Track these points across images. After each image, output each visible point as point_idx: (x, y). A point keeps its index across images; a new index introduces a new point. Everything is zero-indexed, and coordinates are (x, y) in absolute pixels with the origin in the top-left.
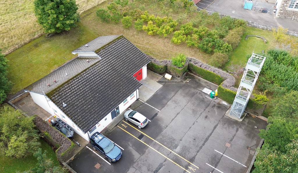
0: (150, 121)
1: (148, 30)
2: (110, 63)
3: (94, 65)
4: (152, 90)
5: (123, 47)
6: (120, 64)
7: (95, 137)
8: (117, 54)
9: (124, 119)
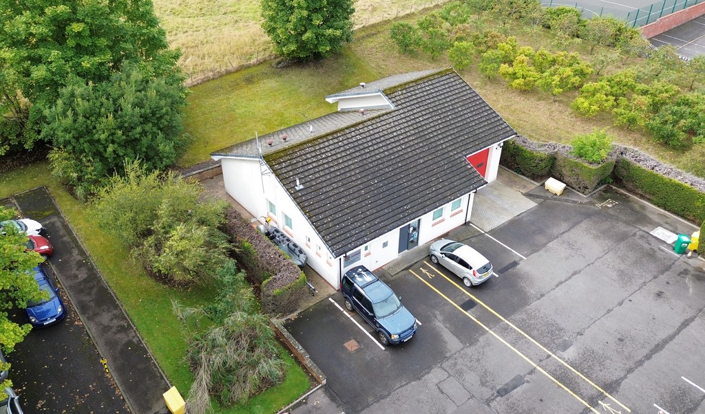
0: (497, 276)
1: (514, 76)
2: (413, 122)
3: (376, 118)
4: (506, 209)
5: (450, 94)
6: (438, 127)
7: (356, 276)
8: (433, 104)
9: (428, 258)
